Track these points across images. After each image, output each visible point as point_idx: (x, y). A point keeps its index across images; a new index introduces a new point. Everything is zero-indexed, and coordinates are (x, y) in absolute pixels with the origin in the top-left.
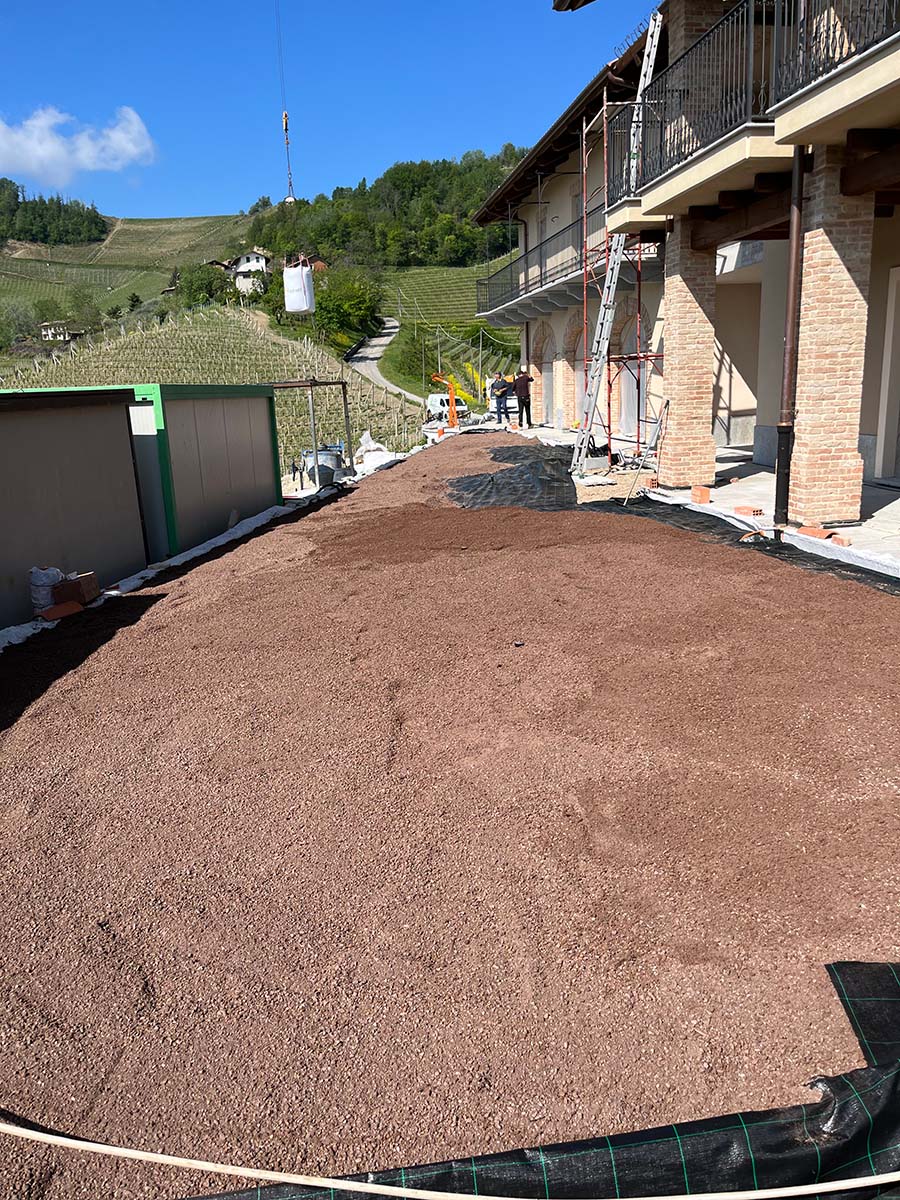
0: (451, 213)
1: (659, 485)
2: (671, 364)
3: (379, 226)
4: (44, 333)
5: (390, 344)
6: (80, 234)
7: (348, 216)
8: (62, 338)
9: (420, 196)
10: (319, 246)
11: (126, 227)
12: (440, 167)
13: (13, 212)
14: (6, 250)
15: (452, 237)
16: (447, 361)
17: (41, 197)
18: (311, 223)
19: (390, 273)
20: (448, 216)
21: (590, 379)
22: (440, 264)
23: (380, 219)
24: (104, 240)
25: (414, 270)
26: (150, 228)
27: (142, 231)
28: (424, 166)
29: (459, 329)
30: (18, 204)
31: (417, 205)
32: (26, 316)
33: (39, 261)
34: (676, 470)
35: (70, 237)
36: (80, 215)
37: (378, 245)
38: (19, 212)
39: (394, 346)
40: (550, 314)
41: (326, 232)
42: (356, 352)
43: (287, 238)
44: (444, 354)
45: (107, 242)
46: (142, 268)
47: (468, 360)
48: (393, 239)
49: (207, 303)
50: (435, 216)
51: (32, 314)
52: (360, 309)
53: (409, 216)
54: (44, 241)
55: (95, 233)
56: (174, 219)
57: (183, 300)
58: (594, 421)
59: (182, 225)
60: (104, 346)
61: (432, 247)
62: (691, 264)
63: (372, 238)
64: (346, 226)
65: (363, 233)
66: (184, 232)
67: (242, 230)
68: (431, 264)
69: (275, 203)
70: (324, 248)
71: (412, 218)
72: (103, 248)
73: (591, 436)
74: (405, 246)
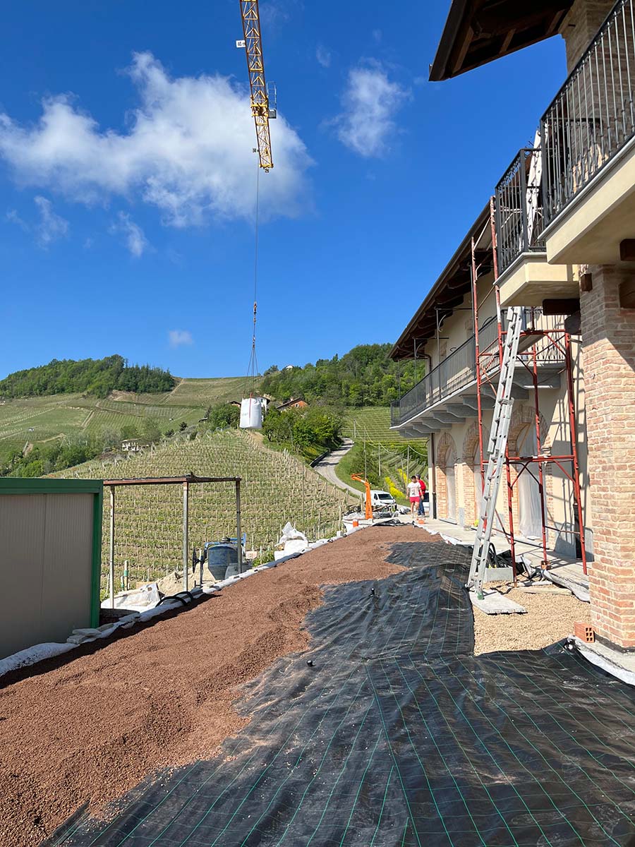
0: (392, 374)
1: (596, 637)
2: (600, 462)
3: (345, 382)
4: (124, 446)
5: (346, 455)
6: (157, 387)
7: (325, 376)
8: (134, 450)
9: (372, 364)
10: (305, 394)
11: (187, 383)
12: (386, 347)
13: (119, 374)
14: (111, 396)
15: (393, 389)
16: (385, 467)
17: (137, 366)
18: (301, 380)
19: (351, 410)
20: (390, 376)
21: (487, 481)
22: (384, 405)
23: (346, 377)
24: (172, 390)
25: (367, 409)
26: (201, 383)
27: (196, 385)
28: (376, 347)
29: (396, 447)
30: (122, 369)
31: (370, 370)
32: (115, 436)
33: (129, 403)
34: (627, 620)
35: (151, 389)
36: (159, 376)
37: (344, 393)
38: (122, 374)
39: (348, 456)
40: (450, 425)
41: (310, 385)
42: (321, 460)
43: (285, 390)
44: (384, 463)
45: (174, 391)
46: (193, 407)
47: (400, 467)
48: (354, 390)
49: (225, 427)
50: (382, 376)
51: (119, 434)
52: (327, 432)
53: (365, 375)
54: (135, 391)
55: (167, 386)
56: (217, 379)
57: (211, 425)
58: (494, 527)
59: (221, 382)
60: (150, 454)
61: (379, 393)
62: (622, 327)
63: (340, 389)
64: (324, 382)
65: (334, 386)
66: (222, 386)
67: (257, 385)
68: (378, 405)
69: (280, 369)
70: (308, 395)
71: (366, 377)
72: (171, 396)
73: (491, 544)
74: (362, 394)
